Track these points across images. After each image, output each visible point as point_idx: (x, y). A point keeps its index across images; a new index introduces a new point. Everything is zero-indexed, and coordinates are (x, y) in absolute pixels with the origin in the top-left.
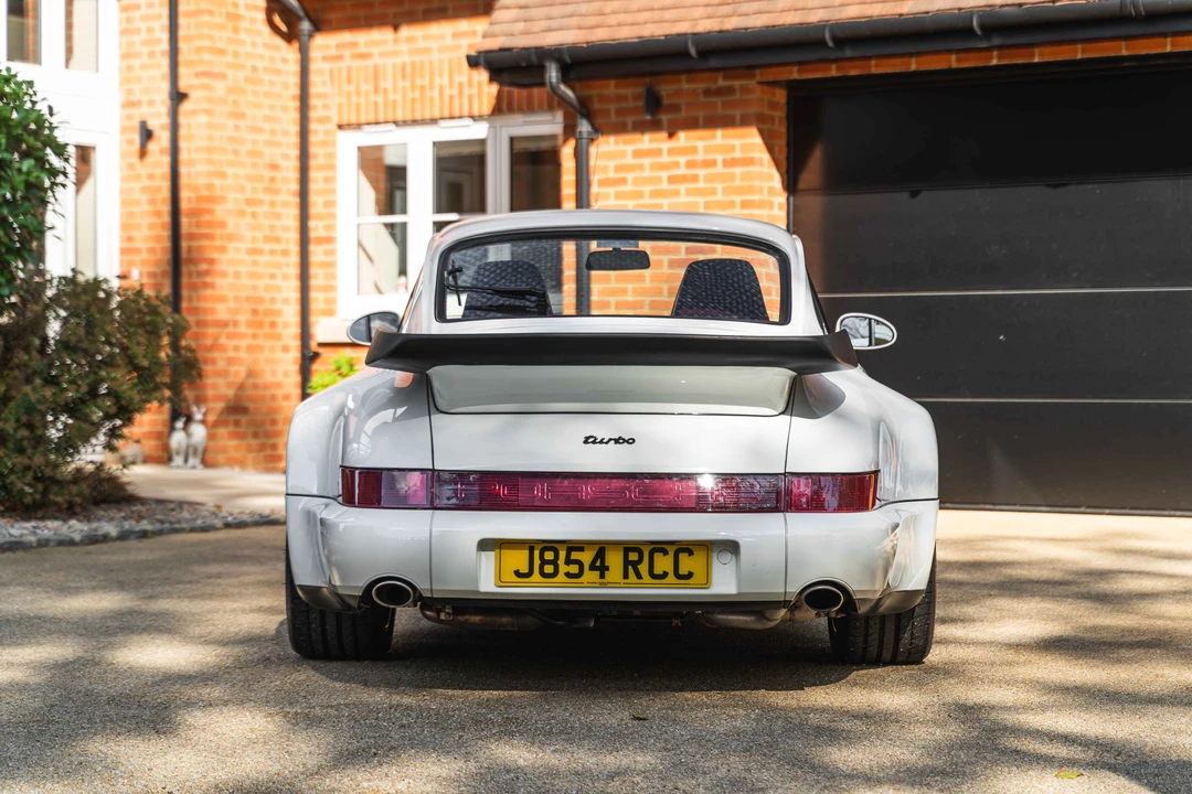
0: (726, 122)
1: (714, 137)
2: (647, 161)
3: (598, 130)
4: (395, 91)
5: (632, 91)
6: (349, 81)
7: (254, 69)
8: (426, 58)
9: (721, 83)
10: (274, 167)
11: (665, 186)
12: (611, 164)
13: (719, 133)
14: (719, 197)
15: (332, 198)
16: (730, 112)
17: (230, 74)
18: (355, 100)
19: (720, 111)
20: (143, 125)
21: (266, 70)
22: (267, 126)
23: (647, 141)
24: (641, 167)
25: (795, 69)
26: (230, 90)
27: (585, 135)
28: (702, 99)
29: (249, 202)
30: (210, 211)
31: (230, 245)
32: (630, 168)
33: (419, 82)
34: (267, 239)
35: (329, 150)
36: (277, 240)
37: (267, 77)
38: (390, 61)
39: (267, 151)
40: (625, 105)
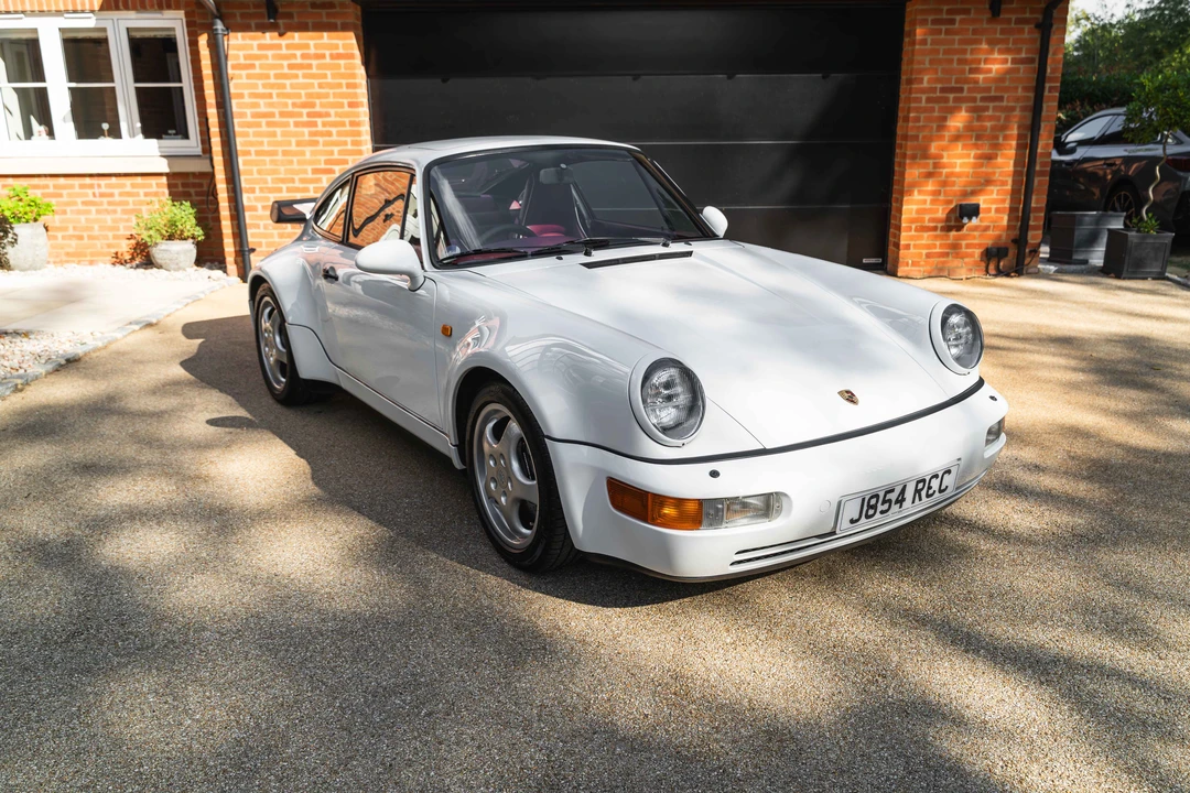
0: (331, 28)
1: (322, 37)
2: (270, 53)
3: (229, 28)
11: (286, 71)
12: (241, 53)
13: (325, 34)
14: (329, 80)
16: (333, 20)
19: (325, 20)
23: (269, 38)
24: (266, 57)
27: (220, 32)
28: (310, 10)
32: (257, 57)
40: (247, 11)
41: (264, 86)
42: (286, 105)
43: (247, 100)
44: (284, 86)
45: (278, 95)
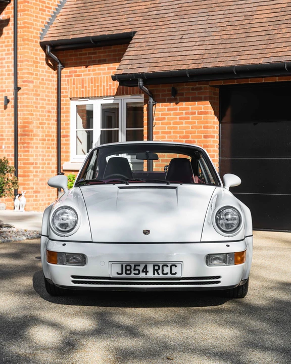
0: (199, 99)
1: (195, 104)
2: (172, 112)
3: (158, 100)
4: (89, 88)
5: (167, 88)
6: (74, 84)
7: (43, 79)
8: (99, 76)
9: (197, 86)
10: (49, 112)
11: (178, 120)
12: (160, 113)
14: (196, 125)
15: (68, 122)
16: (200, 96)
17: (34, 81)
18: (76, 90)
19: (197, 96)
20: (6, 97)
21: (46, 80)
22: (47, 98)
23: (172, 105)
24: (170, 114)
25: (223, 81)
26: (34, 87)
27: (152, 103)
28: (191, 91)
29: (41, 123)
30: (28, 127)
31: (34, 138)
32: (167, 114)
33: (97, 84)
34: (46, 136)
35: (67, 106)
36: (50, 136)
37: (47, 82)
38: (87, 77)
39: (47, 106)
40: (165, 93)
41: (168, 128)
42: (176, 137)
43: (160, 135)
44: (176, 128)
45: (174, 132)
